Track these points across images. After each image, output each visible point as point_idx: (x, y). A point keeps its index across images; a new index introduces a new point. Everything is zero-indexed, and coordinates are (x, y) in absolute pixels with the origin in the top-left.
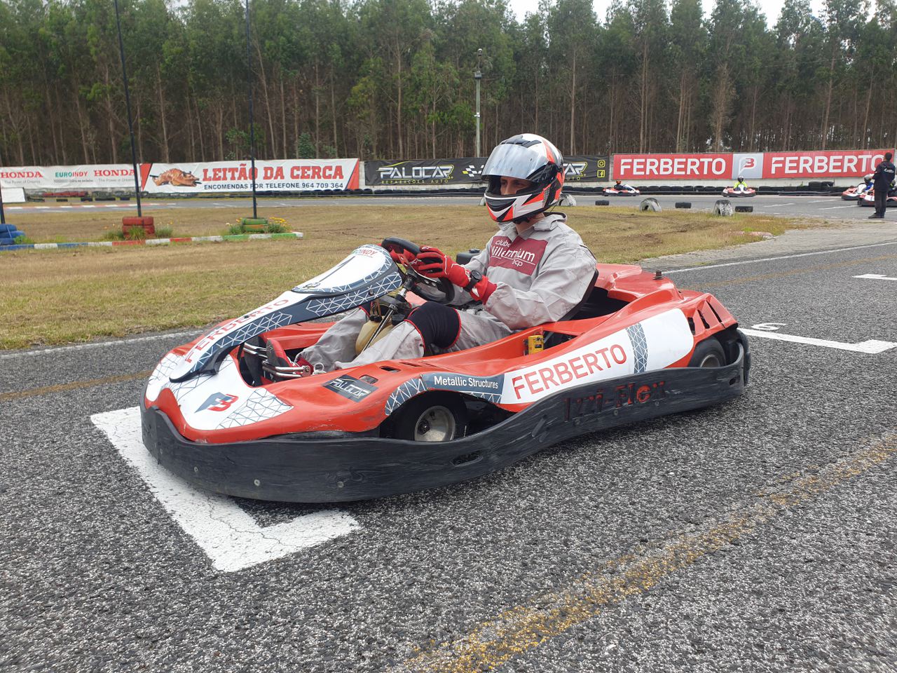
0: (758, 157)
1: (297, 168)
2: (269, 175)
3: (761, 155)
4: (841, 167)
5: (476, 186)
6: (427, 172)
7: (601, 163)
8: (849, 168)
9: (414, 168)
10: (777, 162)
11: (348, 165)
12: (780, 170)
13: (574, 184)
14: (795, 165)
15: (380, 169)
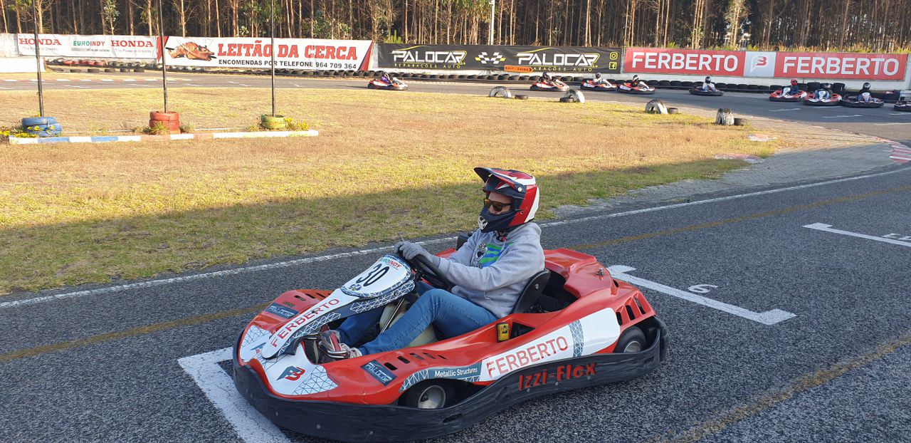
0: (771, 56)
1: (312, 48)
2: (283, 53)
3: (775, 52)
4: (854, 69)
5: (487, 73)
6: (440, 57)
7: (614, 55)
8: (861, 70)
9: (427, 53)
10: (789, 61)
11: (362, 46)
12: (792, 71)
13: (585, 74)
14: (807, 65)
15: (394, 52)
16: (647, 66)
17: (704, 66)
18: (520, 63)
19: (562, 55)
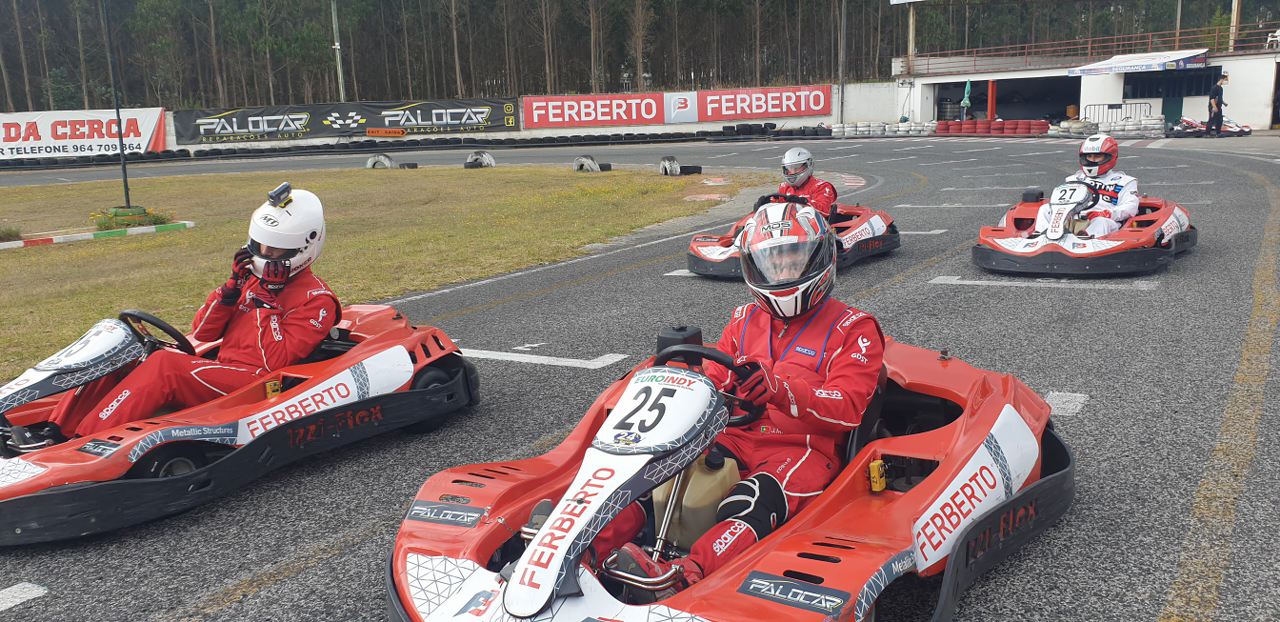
0: (692, 96)
1: (64, 124)
2: (13, 135)
3: (696, 92)
4: (780, 106)
5: (343, 141)
6: (270, 123)
7: (508, 107)
8: (788, 106)
9: (250, 119)
10: (712, 102)
11: (148, 118)
12: (717, 111)
13: (477, 134)
14: (732, 104)
15: (198, 121)
16: (551, 119)
17: (618, 114)
18: (387, 123)
19: (443, 111)
